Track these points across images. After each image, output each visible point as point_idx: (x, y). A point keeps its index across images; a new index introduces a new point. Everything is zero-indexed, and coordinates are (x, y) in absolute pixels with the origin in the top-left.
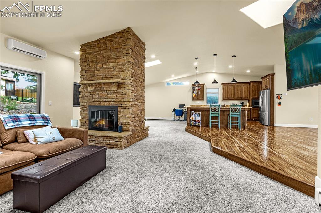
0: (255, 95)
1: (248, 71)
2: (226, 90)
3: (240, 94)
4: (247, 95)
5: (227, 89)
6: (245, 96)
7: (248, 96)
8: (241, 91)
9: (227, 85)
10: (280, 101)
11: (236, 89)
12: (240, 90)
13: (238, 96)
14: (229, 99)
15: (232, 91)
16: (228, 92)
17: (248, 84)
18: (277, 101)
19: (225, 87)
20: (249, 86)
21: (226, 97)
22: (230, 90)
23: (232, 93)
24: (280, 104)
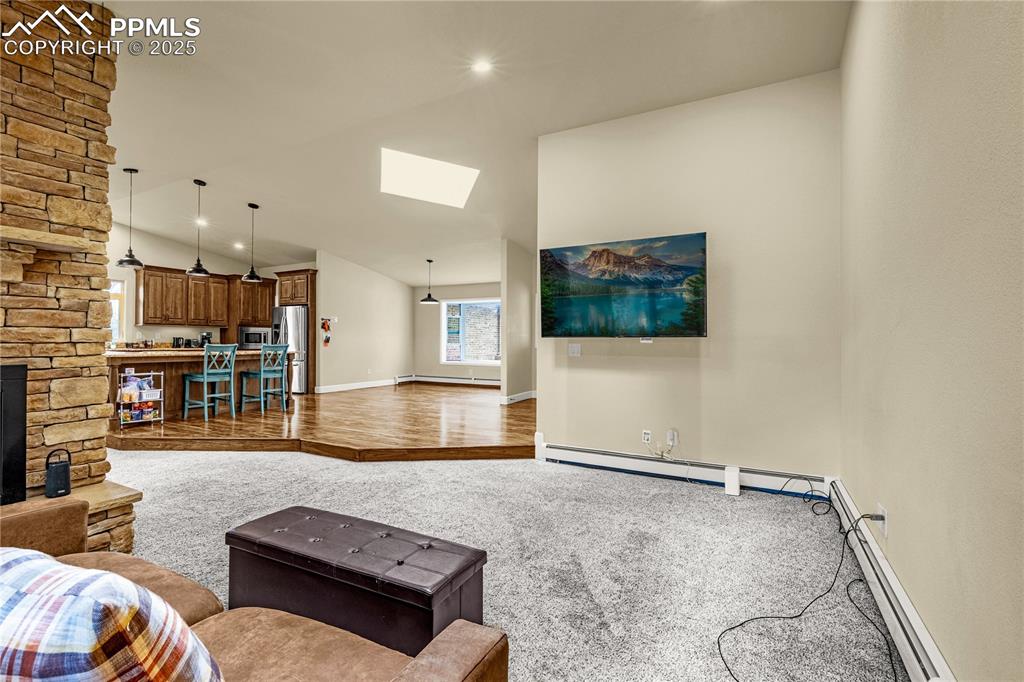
0: (246, 313)
1: (239, 246)
2: (155, 290)
3: (202, 307)
4: (222, 315)
5: (159, 287)
6: (217, 316)
7: (225, 317)
8: (205, 299)
9: (160, 274)
10: (329, 334)
11: (192, 292)
12: (202, 296)
13: (195, 313)
14: (166, 321)
15: (179, 296)
16: (164, 297)
17: (226, 281)
18: (321, 334)
19: (152, 278)
20: (226, 286)
21: (155, 313)
22: (172, 291)
23: (178, 302)
24: (327, 340)
